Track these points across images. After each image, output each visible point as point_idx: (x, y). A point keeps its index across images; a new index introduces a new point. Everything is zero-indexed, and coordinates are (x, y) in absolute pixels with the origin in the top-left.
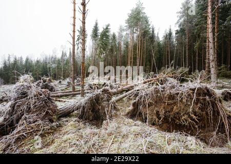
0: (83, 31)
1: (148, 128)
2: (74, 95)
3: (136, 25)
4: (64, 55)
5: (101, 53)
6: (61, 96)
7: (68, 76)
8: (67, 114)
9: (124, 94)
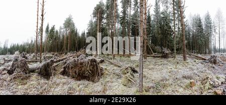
0: (41, 30)
1: (70, 80)
2: (36, 62)
3: (68, 26)
4: (32, 41)
5: (50, 40)
6: (30, 62)
7: (33, 52)
8: (33, 71)
9: (61, 62)
